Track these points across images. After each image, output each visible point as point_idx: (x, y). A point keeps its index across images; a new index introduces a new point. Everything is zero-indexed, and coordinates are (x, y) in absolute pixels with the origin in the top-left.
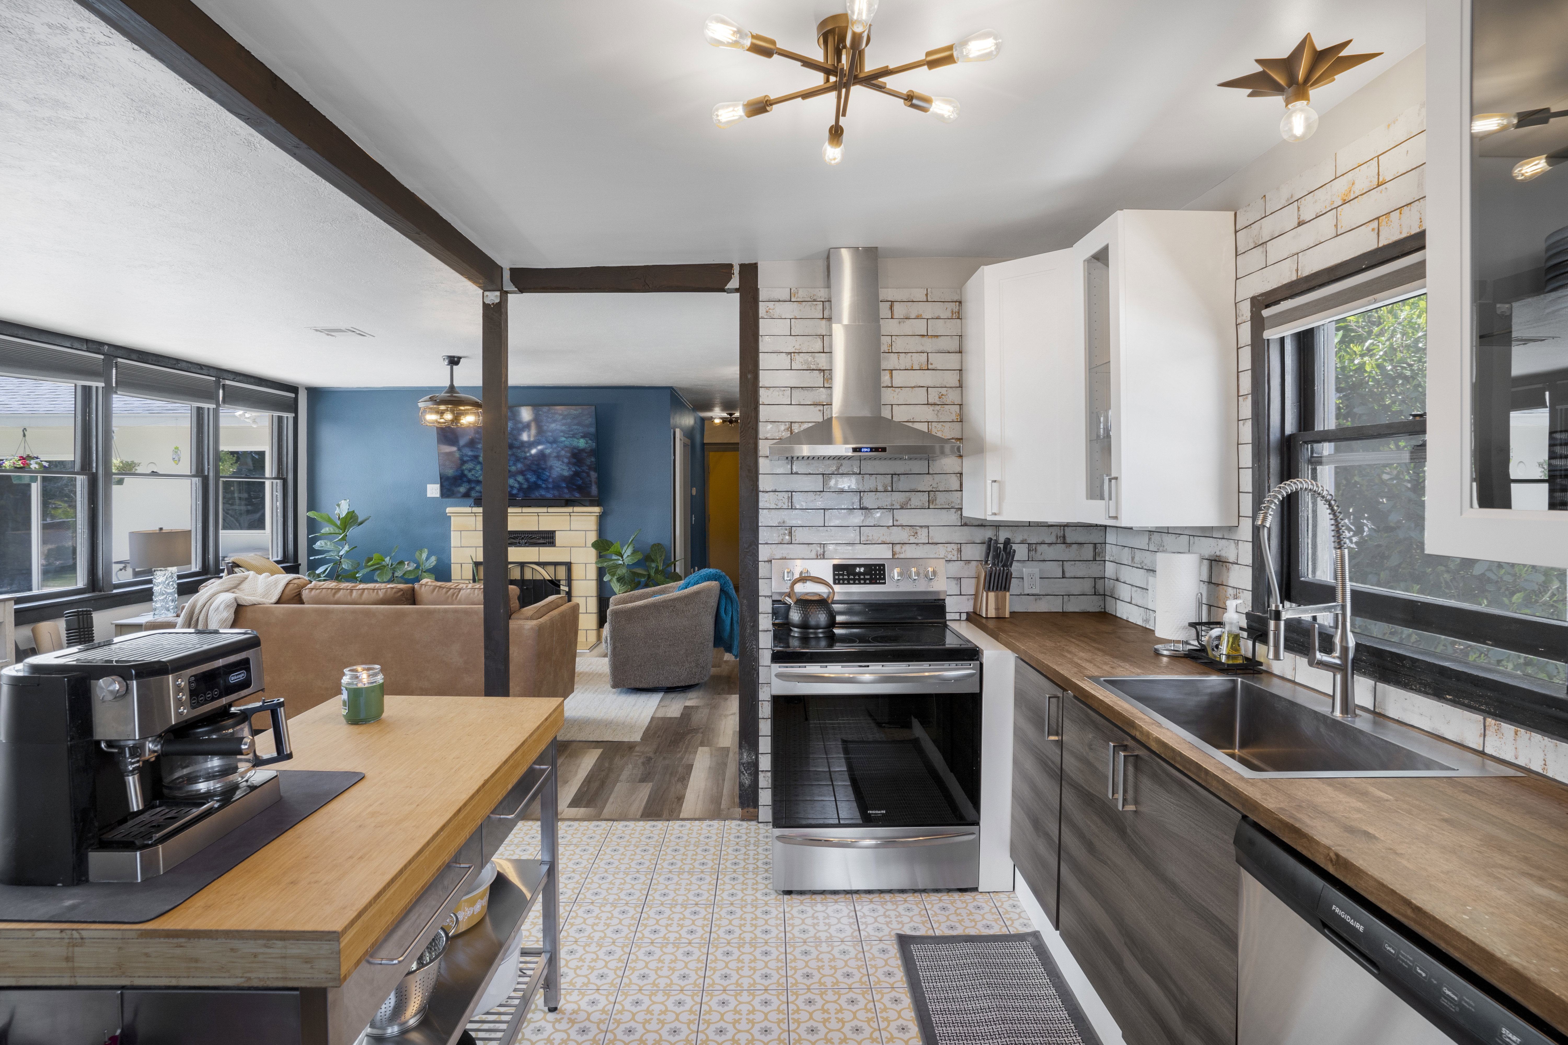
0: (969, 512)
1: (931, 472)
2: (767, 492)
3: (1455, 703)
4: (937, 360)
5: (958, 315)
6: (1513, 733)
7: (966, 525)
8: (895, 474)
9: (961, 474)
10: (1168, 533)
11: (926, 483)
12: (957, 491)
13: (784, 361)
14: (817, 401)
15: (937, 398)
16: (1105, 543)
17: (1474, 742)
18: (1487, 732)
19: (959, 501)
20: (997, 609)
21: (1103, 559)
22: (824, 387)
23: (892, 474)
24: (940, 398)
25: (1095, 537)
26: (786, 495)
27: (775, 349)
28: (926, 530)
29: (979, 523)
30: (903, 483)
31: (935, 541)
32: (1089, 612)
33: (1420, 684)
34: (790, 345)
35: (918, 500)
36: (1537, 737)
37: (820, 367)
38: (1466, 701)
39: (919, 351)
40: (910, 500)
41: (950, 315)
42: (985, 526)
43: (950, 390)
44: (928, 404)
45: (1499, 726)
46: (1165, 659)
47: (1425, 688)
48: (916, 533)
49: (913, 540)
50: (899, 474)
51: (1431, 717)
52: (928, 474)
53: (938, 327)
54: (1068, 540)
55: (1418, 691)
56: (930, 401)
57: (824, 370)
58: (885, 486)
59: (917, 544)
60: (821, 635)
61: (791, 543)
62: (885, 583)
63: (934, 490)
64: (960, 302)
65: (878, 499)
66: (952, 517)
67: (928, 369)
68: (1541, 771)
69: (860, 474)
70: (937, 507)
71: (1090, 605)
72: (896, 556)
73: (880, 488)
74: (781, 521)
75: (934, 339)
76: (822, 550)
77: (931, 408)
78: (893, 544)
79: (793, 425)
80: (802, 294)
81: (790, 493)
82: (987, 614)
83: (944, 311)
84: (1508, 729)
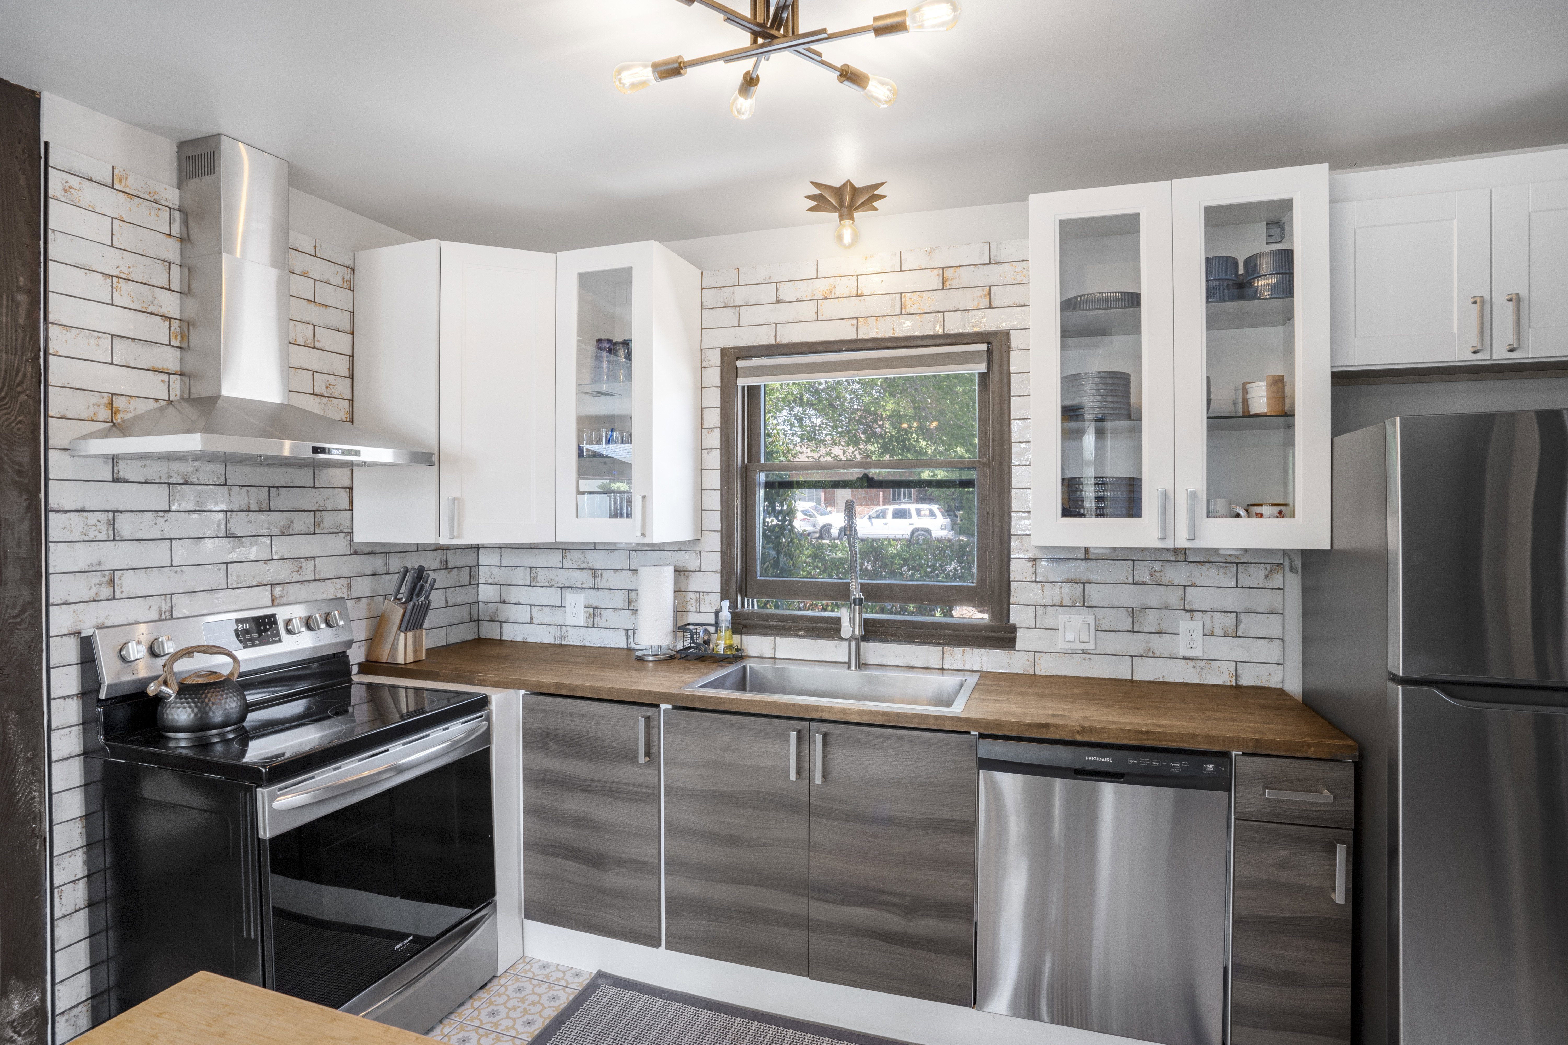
0: (359, 537)
1: (317, 485)
2: (66, 512)
3: (921, 643)
4: (326, 338)
5: (350, 285)
6: (962, 652)
7: (356, 553)
8: (274, 487)
9: (351, 489)
10: (595, 549)
11: (309, 500)
12: (346, 510)
13: (100, 288)
14: (158, 365)
15: (324, 387)
16: (478, 566)
17: (936, 663)
18: (945, 656)
19: (348, 523)
20: (415, 652)
21: (477, 582)
22: (170, 345)
23: (269, 487)
24: (327, 388)
25: (470, 560)
26: (103, 517)
27: (82, 262)
28: (313, 562)
29: (369, 550)
30: (283, 500)
31: (323, 576)
32: (467, 641)
33: (894, 636)
34: (111, 262)
35: (303, 522)
36: (977, 651)
37: (163, 311)
38: (929, 640)
39: (305, 320)
40: (292, 522)
41: (340, 283)
42: (375, 553)
43: (338, 379)
44: (313, 394)
45: (953, 651)
46: (651, 664)
47: (899, 638)
48: (301, 567)
49: (296, 577)
50: (278, 487)
51: (904, 656)
52: (314, 487)
53: (327, 294)
54: (450, 566)
55: (894, 642)
56: (317, 391)
57: (170, 318)
58: (260, 504)
59: (302, 582)
60: (231, 736)
61: (114, 599)
62: (280, 641)
63: (321, 509)
64: (353, 270)
65: (251, 522)
66: (339, 544)
67: (314, 348)
68: (980, 670)
69: (225, 485)
70: (324, 531)
71: (465, 633)
72: (276, 602)
73: (254, 507)
74: (95, 562)
75: (323, 309)
76: (169, 604)
77: (318, 399)
78: (272, 585)
79: (114, 397)
80: (133, 183)
81: (111, 515)
82: (405, 660)
83: (336, 275)
84: (958, 650)
